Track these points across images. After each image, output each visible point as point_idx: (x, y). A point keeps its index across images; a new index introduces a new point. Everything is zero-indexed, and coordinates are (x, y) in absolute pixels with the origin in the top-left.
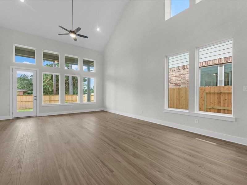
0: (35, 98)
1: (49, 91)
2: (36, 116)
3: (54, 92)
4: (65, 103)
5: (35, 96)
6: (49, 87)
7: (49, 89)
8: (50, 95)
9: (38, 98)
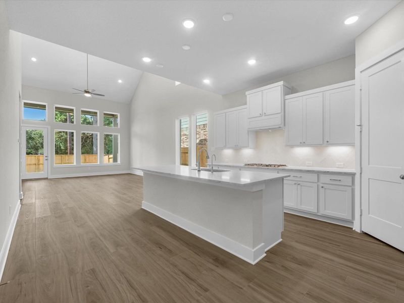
0: (47, 158)
1: (61, 150)
2: (47, 179)
3: (68, 150)
4: (82, 164)
5: (46, 157)
6: (61, 143)
7: (60, 147)
8: (63, 155)
9: (49, 158)
